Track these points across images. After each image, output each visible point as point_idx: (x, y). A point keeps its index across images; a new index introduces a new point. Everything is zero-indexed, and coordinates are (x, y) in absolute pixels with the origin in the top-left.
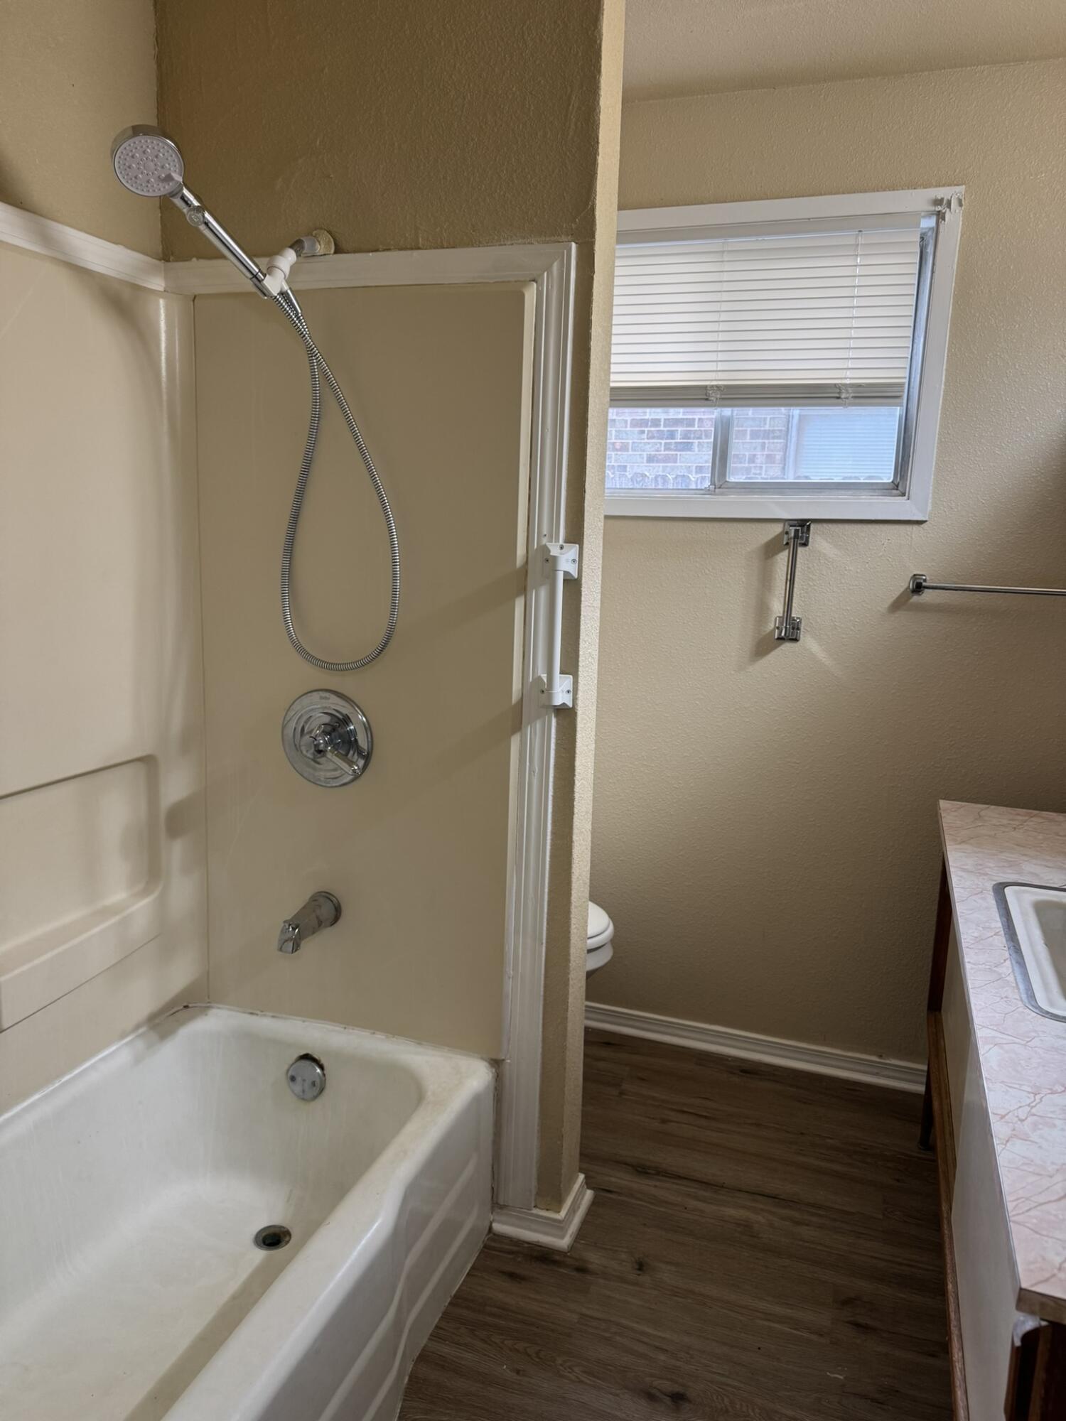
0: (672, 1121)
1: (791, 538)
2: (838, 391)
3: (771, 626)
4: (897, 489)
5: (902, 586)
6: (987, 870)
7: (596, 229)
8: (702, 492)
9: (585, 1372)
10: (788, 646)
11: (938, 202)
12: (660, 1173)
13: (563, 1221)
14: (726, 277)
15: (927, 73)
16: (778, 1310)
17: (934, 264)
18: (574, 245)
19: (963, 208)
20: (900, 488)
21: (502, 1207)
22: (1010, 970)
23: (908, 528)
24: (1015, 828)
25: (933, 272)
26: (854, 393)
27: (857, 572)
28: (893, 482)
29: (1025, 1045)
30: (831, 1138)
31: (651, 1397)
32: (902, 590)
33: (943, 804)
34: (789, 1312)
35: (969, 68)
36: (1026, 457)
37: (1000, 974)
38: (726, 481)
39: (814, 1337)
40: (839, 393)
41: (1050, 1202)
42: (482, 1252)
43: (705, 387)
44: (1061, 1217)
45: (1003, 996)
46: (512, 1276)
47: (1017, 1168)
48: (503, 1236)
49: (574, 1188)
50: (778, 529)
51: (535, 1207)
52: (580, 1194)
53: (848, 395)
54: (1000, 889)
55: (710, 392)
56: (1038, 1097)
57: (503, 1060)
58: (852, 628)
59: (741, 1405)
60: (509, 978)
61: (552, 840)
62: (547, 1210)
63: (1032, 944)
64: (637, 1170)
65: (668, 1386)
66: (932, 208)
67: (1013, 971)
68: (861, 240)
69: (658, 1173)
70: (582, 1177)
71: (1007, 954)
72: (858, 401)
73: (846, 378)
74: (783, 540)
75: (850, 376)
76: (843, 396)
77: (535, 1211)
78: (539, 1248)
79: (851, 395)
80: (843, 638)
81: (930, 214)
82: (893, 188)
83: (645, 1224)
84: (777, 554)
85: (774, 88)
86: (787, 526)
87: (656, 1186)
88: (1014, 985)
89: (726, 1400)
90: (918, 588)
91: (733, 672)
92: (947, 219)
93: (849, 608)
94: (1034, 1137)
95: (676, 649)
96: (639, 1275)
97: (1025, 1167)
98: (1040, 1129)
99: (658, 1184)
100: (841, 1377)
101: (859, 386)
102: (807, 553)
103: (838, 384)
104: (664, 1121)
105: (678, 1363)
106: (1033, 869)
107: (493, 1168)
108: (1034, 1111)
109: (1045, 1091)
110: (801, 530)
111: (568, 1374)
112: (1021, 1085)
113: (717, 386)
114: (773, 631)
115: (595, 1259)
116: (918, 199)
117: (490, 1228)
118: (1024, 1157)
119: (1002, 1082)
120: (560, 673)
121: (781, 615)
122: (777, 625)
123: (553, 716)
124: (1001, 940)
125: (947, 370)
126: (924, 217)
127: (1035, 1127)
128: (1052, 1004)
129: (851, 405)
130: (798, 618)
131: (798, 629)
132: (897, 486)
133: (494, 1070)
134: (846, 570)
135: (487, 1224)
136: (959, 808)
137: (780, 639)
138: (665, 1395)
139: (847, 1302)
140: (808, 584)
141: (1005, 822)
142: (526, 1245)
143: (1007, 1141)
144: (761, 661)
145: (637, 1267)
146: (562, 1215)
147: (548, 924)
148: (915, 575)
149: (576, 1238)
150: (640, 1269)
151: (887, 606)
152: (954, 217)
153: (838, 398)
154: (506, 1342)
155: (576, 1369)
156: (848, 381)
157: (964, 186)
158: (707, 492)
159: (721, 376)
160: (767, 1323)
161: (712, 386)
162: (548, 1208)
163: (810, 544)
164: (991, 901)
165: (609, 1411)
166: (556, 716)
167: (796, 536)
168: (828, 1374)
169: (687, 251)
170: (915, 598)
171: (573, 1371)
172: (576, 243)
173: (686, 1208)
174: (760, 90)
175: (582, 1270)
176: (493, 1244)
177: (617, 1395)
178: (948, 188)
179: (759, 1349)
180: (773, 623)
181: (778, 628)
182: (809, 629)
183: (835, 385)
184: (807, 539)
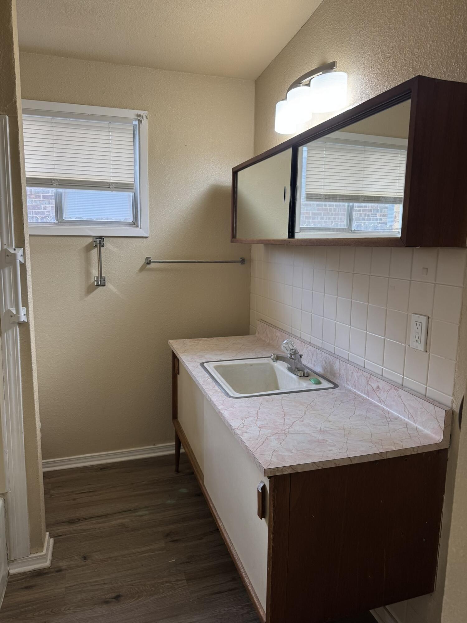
0: (78, 498)
1: (98, 244)
2: (109, 185)
3: (93, 280)
4: (135, 224)
5: (143, 262)
6: (196, 360)
7: (17, 111)
8: (52, 224)
9: (75, 608)
10: (101, 288)
11: (139, 116)
12: (80, 520)
13: (46, 554)
14: (54, 133)
15: (129, 66)
16: (145, 549)
17: (139, 139)
18: (7, 117)
19: (148, 119)
20: (136, 224)
21: (13, 561)
22: (218, 388)
23: (142, 239)
24: (197, 345)
25: (139, 142)
26: (115, 186)
27: (125, 257)
28: (133, 222)
29: (233, 408)
30: (144, 482)
31: (106, 602)
32: (143, 263)
33: (171, 341)
34: (149, 548)
35: (144, 68)
36: (180, 214)
37: (216, 390)
38: (63, 220)
39: (160, 552)
40: (109, 186)
41: (260, 446)
42: (8, 585)
43: (51, 179)
44: (265, 449)
45: (220, 395)
46: (27, 588)
47: (248, 440)
48: (16, 574)
49: (46, 540)
50: (90, 240)
51: (30, 554)
52: (49, 541)
53: (113, 187)
54: (202, 364)
55: (54, 182)
56: (243, 420)
57: (7, 492)
58: (126, 279)
59: (142, 587)
60: (6, 453)
61: (22, 384)
62: (37, 553)
63: (220, 379)
64: (70, 523)
65: (113, 595)
66: (137, 118)
67: (219, 388)
68: (111, 126)
69: (79, 520)
70: (48, 533)
71: (215, 384)
72: (116, 189)
73: (111, 180)
74: (93, 244)
75: (112, 179)
76: (111, 187)
77: (31, 556)
78: (36, 571)
79: (114, 187)
80: (123, 283)
81: (136, 120)
82: (121, 108)
83: (81, 542)
84: (91, 250)
85: (68, 58)
86: (95, 240)
87: (80, 526)
88: (221, 392)
89: (136, 588)
90: (149, 262)
91: (78, 301)
92: (142, 123)
93: (124, 271)
94: (248, 431)
95: (50, 293)
96: (85, 561)
97: (250, 440)
98: (248, 429)
99: (80, 524)
100: (174, 561)
101: (117, 183)
102: (104, 250)
103: (108, 182)
104: (74, 500)
105: (113, 585)
106: (209, 357)
107: (6, 545)
108: (244, 424)
109: (244, 418)
110: (100, 241)
111: (69, 612)
112: (238, 419)
113: (56, 179)
114: (94, 282)
115: (63, 564)
116: (131, 114)
117: (9, 573)
118: (248, 437)
119: (233, 419)
120: (22, 307)
121: (98, 275)
122: (95, 280)
123: (18, 326)
124: (210, 380)
125: (149, 180)
126: (134, 120)
127: (247, 428)
128: (233, 394)
129: (114, 191)
130: (104, 276)
131: (105, 281)
132: (135, 223)
133: (3, 498)
134: (121, 256)
135: (7, 572)
136: (176, 342)
137: (98, 285)
138: (112, 599)
139: (168, 535)
140: (106, 262)
141: (193, 344)
142: (29, 573)
143: (242, 434)
144: (90, 295)
145: (83, 559)
146: (45, 551)
147: (24, 423)
148: (147, 257)
149: (52, 560)
150: (85, 559)
151: (138, 270)
152: (145, 122)
153: (109, 188)
154: (35, 615)
155: (72, 609)
156: (111, 181)
157: (147, 111)
158: (54, 224)
159: (57, 175)
160: (142, 555)
161: (54, 179)
162: (37, 552)
163: (105, 246)
164: (201, 369)
165: (91, 616)
166: (19, 327)
167: (100, 243)
168: (169, 561)
169: (44, 121)
170: (148, 266)
171: (70, 610)
172: (8, 116)
173: (96, 529)
174: (61, 57)
175: (59, 570)
176: (12, 580)
177: (93, 609)
178: (141, 111)
179: (142, 565)
180: (93, 279)
181: (96, 281)
182: (109, 281)
183: (107, 182)
184: (104, 244)
